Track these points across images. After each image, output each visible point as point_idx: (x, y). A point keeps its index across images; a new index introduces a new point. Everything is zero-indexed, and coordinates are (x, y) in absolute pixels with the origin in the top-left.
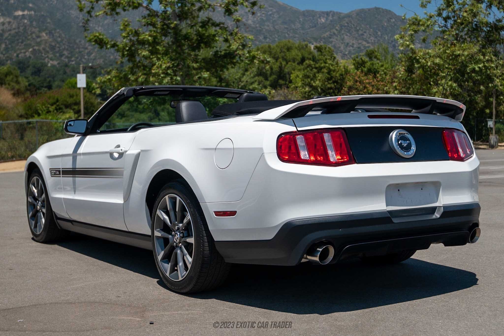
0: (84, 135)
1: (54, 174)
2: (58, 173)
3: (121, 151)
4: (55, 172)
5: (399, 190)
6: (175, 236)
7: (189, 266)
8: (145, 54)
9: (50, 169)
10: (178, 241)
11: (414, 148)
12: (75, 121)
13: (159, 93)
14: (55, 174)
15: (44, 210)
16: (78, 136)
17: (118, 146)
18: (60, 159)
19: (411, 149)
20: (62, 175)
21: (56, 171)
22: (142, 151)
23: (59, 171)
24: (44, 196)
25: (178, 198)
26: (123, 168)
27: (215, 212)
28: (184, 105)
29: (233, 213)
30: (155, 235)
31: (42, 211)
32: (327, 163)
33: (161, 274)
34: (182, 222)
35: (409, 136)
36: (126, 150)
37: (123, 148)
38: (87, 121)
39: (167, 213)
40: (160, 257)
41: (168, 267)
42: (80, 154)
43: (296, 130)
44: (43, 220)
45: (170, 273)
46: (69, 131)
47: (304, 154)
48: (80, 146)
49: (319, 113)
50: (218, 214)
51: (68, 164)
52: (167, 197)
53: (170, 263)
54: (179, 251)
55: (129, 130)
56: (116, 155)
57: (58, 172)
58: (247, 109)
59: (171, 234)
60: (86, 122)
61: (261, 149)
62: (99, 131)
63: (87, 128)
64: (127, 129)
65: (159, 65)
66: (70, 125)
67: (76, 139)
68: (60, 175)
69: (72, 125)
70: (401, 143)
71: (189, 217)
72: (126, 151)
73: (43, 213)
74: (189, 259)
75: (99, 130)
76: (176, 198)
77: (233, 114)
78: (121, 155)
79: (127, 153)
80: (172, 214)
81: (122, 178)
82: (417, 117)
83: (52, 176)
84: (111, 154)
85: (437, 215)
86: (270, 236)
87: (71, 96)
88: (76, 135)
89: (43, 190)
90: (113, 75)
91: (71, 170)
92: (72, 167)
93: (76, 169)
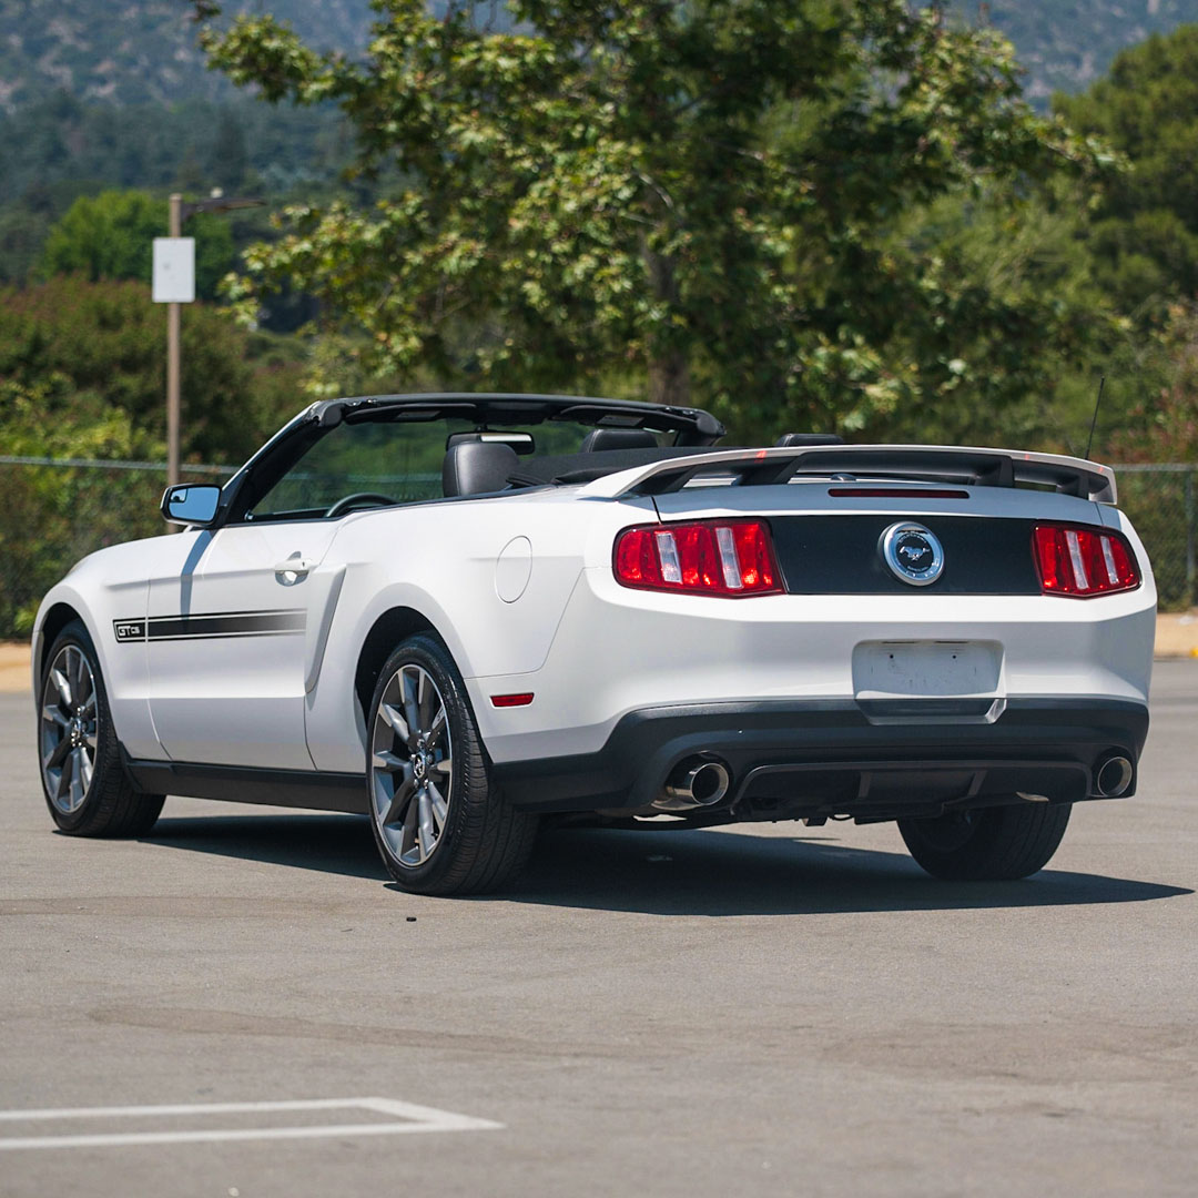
0: (213, 526)
1: (127, 636)
2: (137, 630)
3: (302, 568)
4: (128, 627)
5: (892, 657)
6: (416, 762)
7: (441, 827)
8: (479, 138)
9: (114, 621)
10: (422, 773)
11: (938, 564)
12: (190, 490)
13: (411, 415)
14: (129, 634)
15: (93, 741)
16: (194, 529)
17: (297, 555)
18: (144, 591)
19: (930, 566)
20: (149, 635)
21: (132, 625)
22: (349, 565)
23: (141, 626)
24: (93, 698)
25: (423, 673)
26: (305, 609)
27: (493, 698)
28: (465, 454)
29: (525, 699)
30: (373, 765)
31: (85, 744)
32: (719, 590)
33: (383, 856)
34: (428, 728)
35: (929, 537)
36: (313, 564)
37: (307, 561)
38: (220, 489)
39: (402, 711)
40: (381, 818)
41: (397, 835)
42: (199, 577)
43: (657, 520)
44: (89, 773)
45: (403, 851)
46: (174, 514)
47: (670, 572)
48: (201, 556)
49: (728, 481)
50: (500, 701)
51: (167, 604)
52: (400, 672)
53: (403, 828)
54: (423, 798)
55: (329, 515)
56: (291, 577)
57: (137, 628)
58: (581, 471)
59: (407, 759)
60: (217, 490)
61: (581, 559)
62: (250, 518)
63: (220, 509)
64: (326, 511)
65: (547, 194)
66: (177, 499)
67: (190, 537)
68: (144, 635)
69: (182, 498)
70: (905, 552)
71: (443, 713)
72: (314, 568)
73: (90, 751)
74: (442, 809)
75: (250, 514)
76: (418, 672)
77: (549, 482)
78: (302, 575)
79: (316, 571)
80: (411, 710)
81: (303, 633)
82: (964, 495)
83: (119, 642)
84: (280, 576)
85: (991, 718)
86: (596, 745)
87: (107, 323)
88: (190, 527)
89: (92, 683)
90: (326, 239)
91: (180, 619)
92: (179, 613)
93: (191, 618)
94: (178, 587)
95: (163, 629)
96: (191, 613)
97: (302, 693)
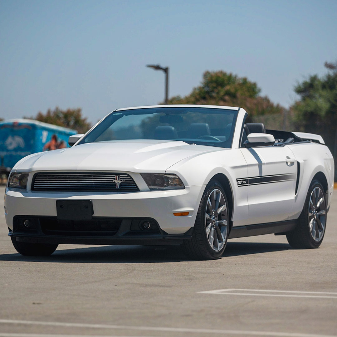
2: (245, 182)
9: (236, 179)
14: (242, 183)
18: (245, 169)
20: (249, 183)
21: (243, 180)
25: (320, 189)
30: (309, 216)
42: (265, 164)
51: (254, 173)
52: (314, 189)
81: (295, 180)
83: (239, 186)
84: (287, 163)
91: (259, 177)
92: (259, 176)
93: (263, 177)
94: (257, 167)
95: (253, 181)
96: (263, 175)
97: (294, 198)
